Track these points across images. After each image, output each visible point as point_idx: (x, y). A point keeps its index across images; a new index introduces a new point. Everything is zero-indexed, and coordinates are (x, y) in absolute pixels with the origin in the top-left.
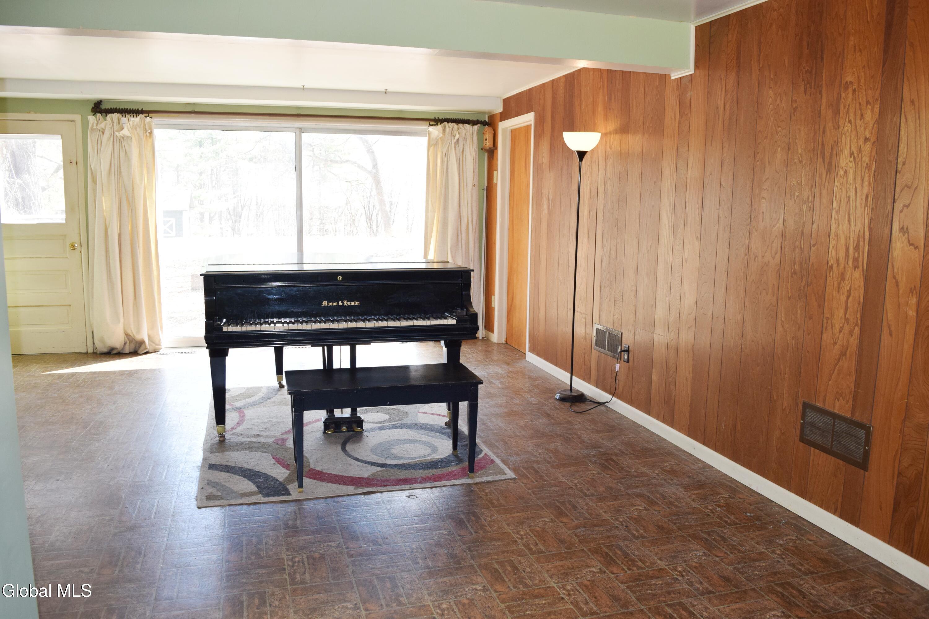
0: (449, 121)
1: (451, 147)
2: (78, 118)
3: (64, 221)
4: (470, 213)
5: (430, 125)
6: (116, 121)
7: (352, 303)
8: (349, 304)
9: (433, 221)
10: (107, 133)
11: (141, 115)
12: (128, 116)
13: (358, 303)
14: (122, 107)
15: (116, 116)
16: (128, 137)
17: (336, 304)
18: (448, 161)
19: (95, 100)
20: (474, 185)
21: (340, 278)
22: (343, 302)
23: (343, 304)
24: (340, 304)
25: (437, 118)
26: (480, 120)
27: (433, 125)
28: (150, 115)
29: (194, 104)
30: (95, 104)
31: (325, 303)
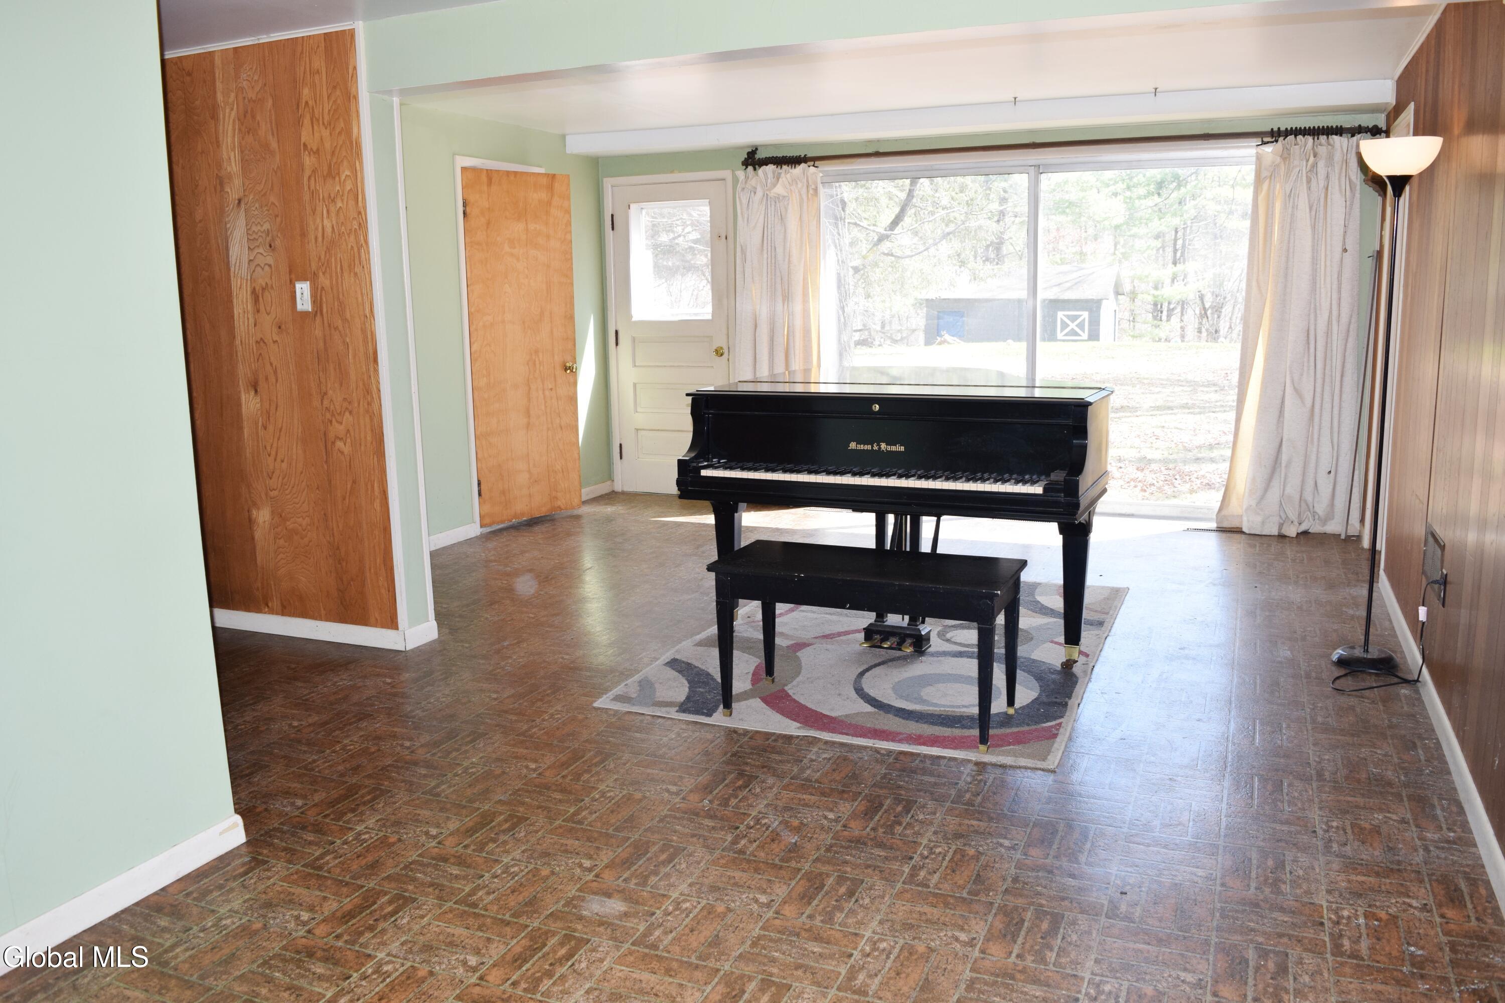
0: (1297, 132)
1: (1301, 180)
2: (727, 174)
3: (709, 317)
4: (1335, 303)
5: (1264, 143)
6: (770, 175)
7: (894, 448)
8: (889, 448)
9: (1260, 317)
10: (760, 193)
11: (803, 165)
12: (785, 167)
13: (902, 449)
14: (779, 154)
15: (771, 168)
16: (784, 197)
17: (869, 447)
18: (1295, 207)
19: (748, 147)
20: (1345, 250)
21: (876, 407)
22: (879, 445)
23: (880, 448)
24: (876, 448)
25: (1275, 129)
26: (1364, 124)
27: (1268, 143)
28: (817, 163)
29: (878, 141)
30: (748, 153)
31: (853, 445)
